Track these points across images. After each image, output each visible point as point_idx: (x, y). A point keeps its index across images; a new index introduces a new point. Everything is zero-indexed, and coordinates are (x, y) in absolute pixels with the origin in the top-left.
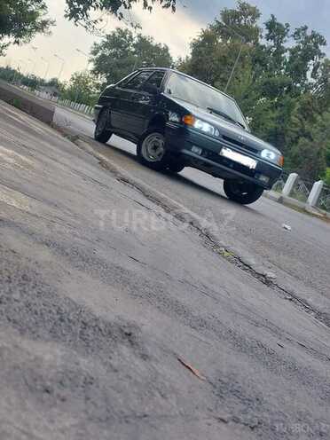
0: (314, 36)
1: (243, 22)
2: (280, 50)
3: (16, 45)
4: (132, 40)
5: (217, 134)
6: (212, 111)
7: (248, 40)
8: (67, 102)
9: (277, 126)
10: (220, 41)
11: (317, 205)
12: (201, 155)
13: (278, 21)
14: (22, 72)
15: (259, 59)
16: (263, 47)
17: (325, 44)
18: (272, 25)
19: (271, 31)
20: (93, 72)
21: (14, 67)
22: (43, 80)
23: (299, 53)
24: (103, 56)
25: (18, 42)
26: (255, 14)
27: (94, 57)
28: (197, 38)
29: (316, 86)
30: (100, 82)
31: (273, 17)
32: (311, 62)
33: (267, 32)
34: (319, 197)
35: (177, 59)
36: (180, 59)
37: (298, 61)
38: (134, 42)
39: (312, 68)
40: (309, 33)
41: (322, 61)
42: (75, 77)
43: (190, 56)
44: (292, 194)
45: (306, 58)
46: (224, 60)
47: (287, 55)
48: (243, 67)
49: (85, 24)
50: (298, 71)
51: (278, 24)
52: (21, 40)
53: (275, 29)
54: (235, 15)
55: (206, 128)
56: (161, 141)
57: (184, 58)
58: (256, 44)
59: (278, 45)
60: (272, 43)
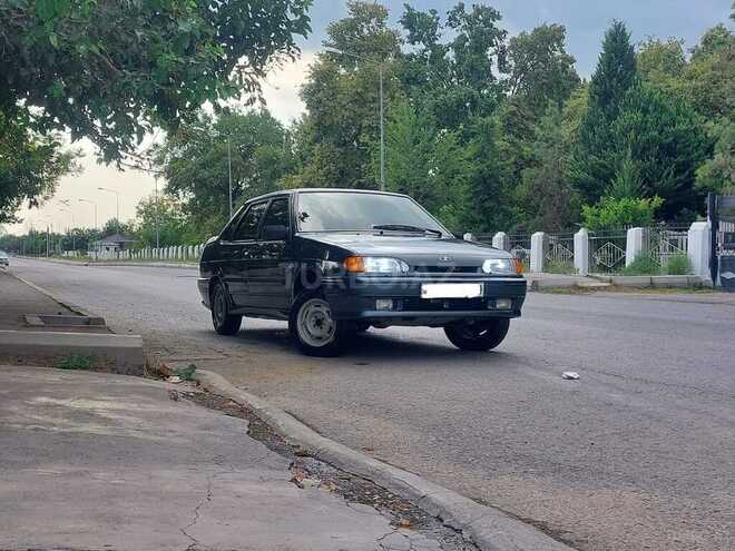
0: (478, 11)
1: (365, 31)
2: (438, 52)
3: (34, 207)
4: (209, 119)
5: (405, 268)
6: (383, 229)
7: (385, 55)
8: (144, 252)
9: (480, 167)
10: (343, 71)
11: (591, 269)
12: (394, 308)
13: (417, 10)
14: (56, 231)
15: (411, 77)
16: (411, 56)
17: (499, 18)
18: (410, 20)
19: (413, 30)
20: (167, 191)
21: (41, 229)
22: (94, 231)
23: (467, 44)
24: (175, 160)
25: (36, 203)
26: (379, 14)
27: (161, 168)
28: (307, 82)
29: (512, 83)
30: (186, 201)
31: (408, 8)
32: (491, 50)
33: (408, 32)
34: (590, 254)
35: (290, 124)
36: (294, 122)
37: (470, 57)
38: (214, 121)
39: (495, 58)
40: (469, 11)
41: (506, 43)
42: (142, 208)
43: (308, 113)
44: (547, 266)
45: (480, 46)
46: (359, 100)
47: (451, 54)
48: (393, 98)
49: (134, 163)
50: (476, 72)
51: (419, 14)
52: (39, 198)
53: (419, 25)
54: (351, 26)
55: (385, 266)
56: (324, 310)
57: (299, 118)
58: (399, 55)
59: (432, 46)
60: (421, 46)
